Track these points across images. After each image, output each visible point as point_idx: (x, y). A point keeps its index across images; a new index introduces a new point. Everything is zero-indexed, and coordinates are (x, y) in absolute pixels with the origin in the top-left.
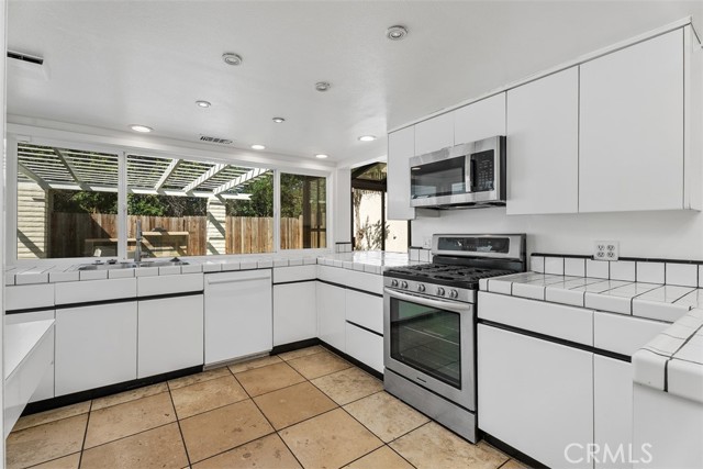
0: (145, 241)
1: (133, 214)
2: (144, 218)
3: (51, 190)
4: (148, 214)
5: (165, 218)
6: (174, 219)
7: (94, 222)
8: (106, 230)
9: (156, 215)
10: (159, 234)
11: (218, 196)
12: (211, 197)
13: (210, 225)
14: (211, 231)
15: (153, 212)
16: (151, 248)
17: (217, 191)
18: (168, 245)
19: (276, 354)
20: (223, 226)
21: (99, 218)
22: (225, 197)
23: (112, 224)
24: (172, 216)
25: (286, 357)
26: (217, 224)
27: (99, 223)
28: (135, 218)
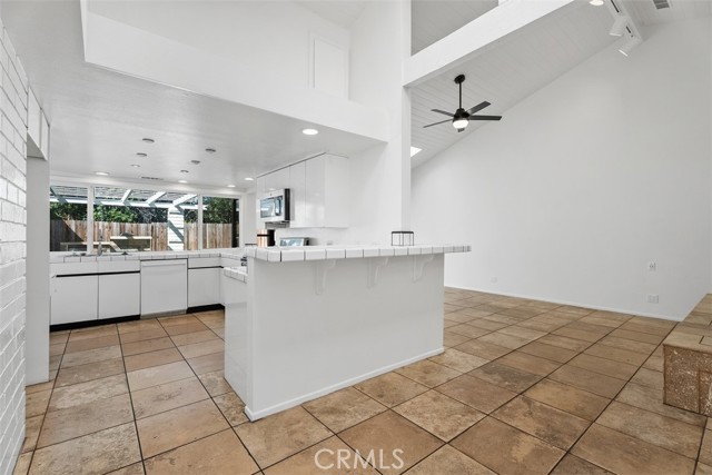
0: (113, 244)
1: (105, 220)
2: (115, 224)
4: (119, 220)
5: (134, 224)
6: (143, 225)
7: (68, 228)
8: (79, 235)
9: (126, 221)
10: (125, 238)
11: (177, 206)
12: (171, 208)
13: (170, 231)
14: (172, 236)
15: (124, 218)
16: (118, 249)
17: (176, 202)
18: (134, 247)
19: (191, 312)
20: (181, 231)
21: (72, 224)
22: (184, 207)
23: (84, 229)
24: (142, 222)
25: (197, 314)
26: (176, 230)
27: (73, 228)
28: (106, 224)
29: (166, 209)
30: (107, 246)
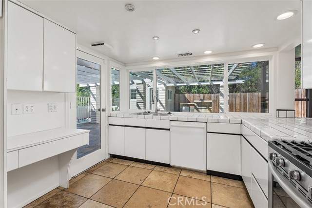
0: (195, 104)
2: (201, 95)
3: (167, 86)
4: (203, 93)
5: (209, 95)
6: (213, 95)
9: (206, 93)
10: (200, 101)
12: (221, 84)
13: (221, 97)
14: (222, 100)
16: (198, 107)
18: (204, 106)
19: (210, 175)
24: (212, 94)
25: (214, 179)
27: (187, 97)
28: (198, 95)
29: (219, 85)
30: (193, 105)
